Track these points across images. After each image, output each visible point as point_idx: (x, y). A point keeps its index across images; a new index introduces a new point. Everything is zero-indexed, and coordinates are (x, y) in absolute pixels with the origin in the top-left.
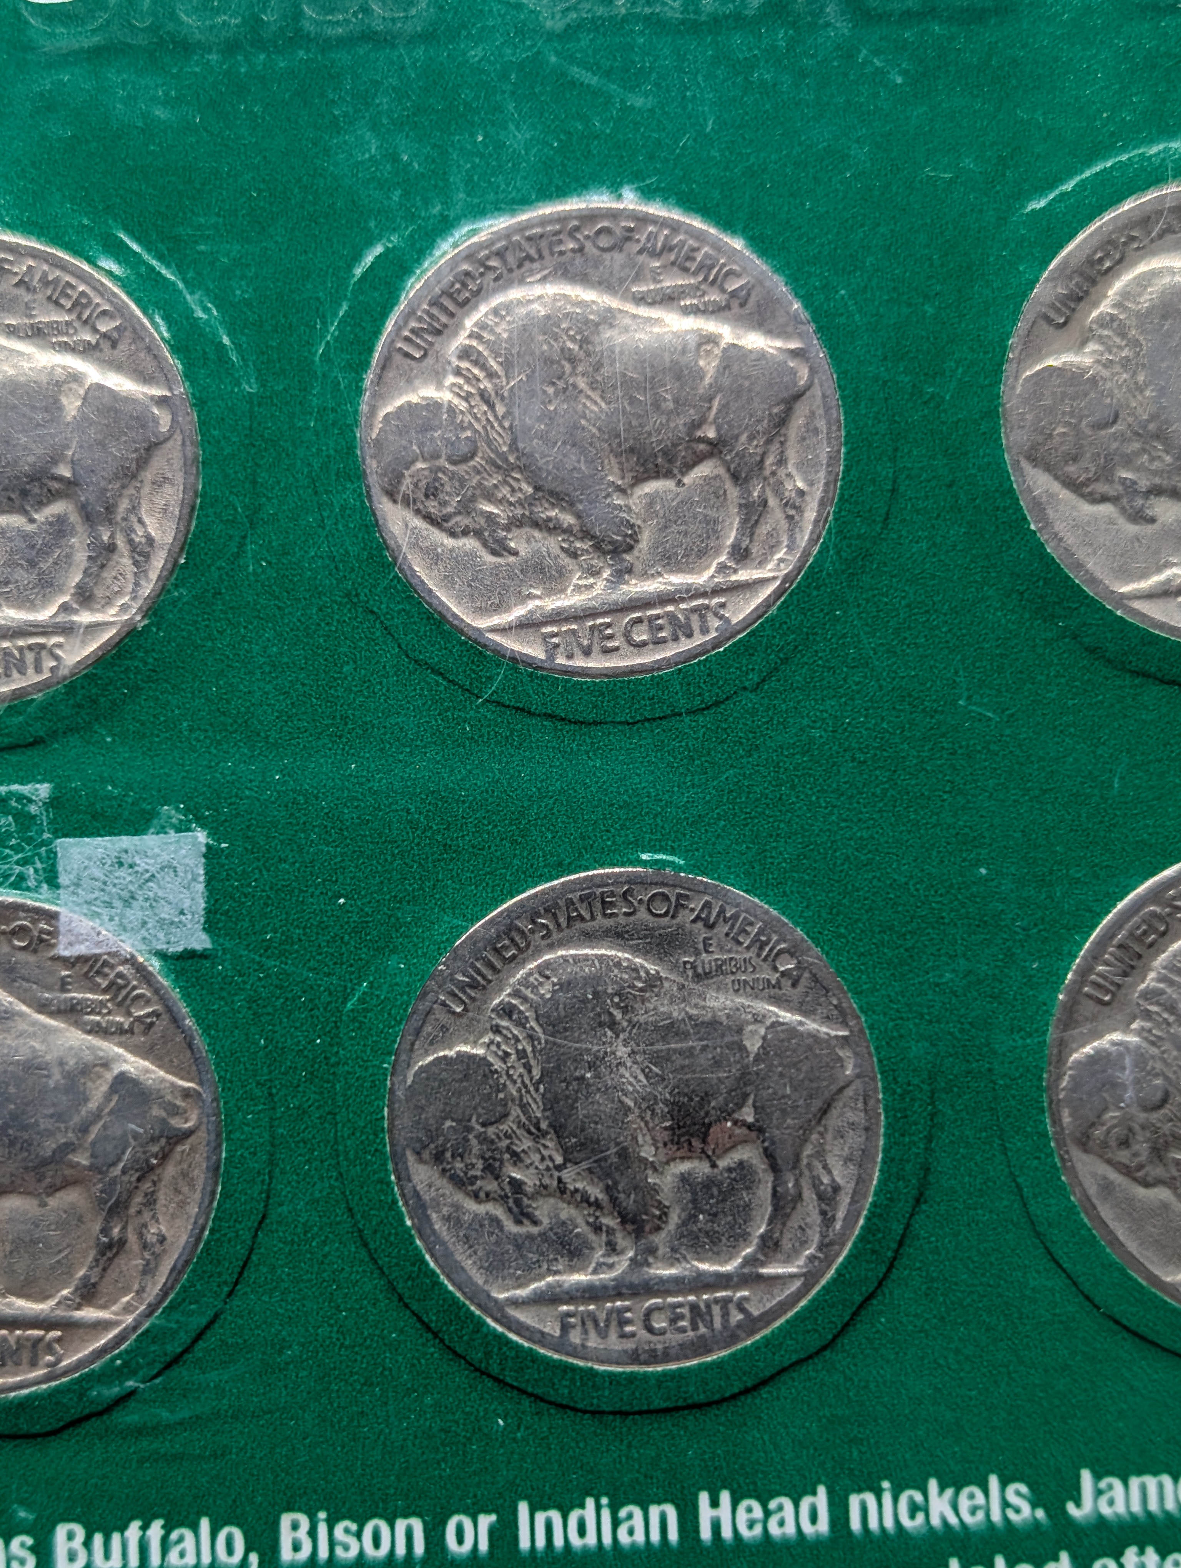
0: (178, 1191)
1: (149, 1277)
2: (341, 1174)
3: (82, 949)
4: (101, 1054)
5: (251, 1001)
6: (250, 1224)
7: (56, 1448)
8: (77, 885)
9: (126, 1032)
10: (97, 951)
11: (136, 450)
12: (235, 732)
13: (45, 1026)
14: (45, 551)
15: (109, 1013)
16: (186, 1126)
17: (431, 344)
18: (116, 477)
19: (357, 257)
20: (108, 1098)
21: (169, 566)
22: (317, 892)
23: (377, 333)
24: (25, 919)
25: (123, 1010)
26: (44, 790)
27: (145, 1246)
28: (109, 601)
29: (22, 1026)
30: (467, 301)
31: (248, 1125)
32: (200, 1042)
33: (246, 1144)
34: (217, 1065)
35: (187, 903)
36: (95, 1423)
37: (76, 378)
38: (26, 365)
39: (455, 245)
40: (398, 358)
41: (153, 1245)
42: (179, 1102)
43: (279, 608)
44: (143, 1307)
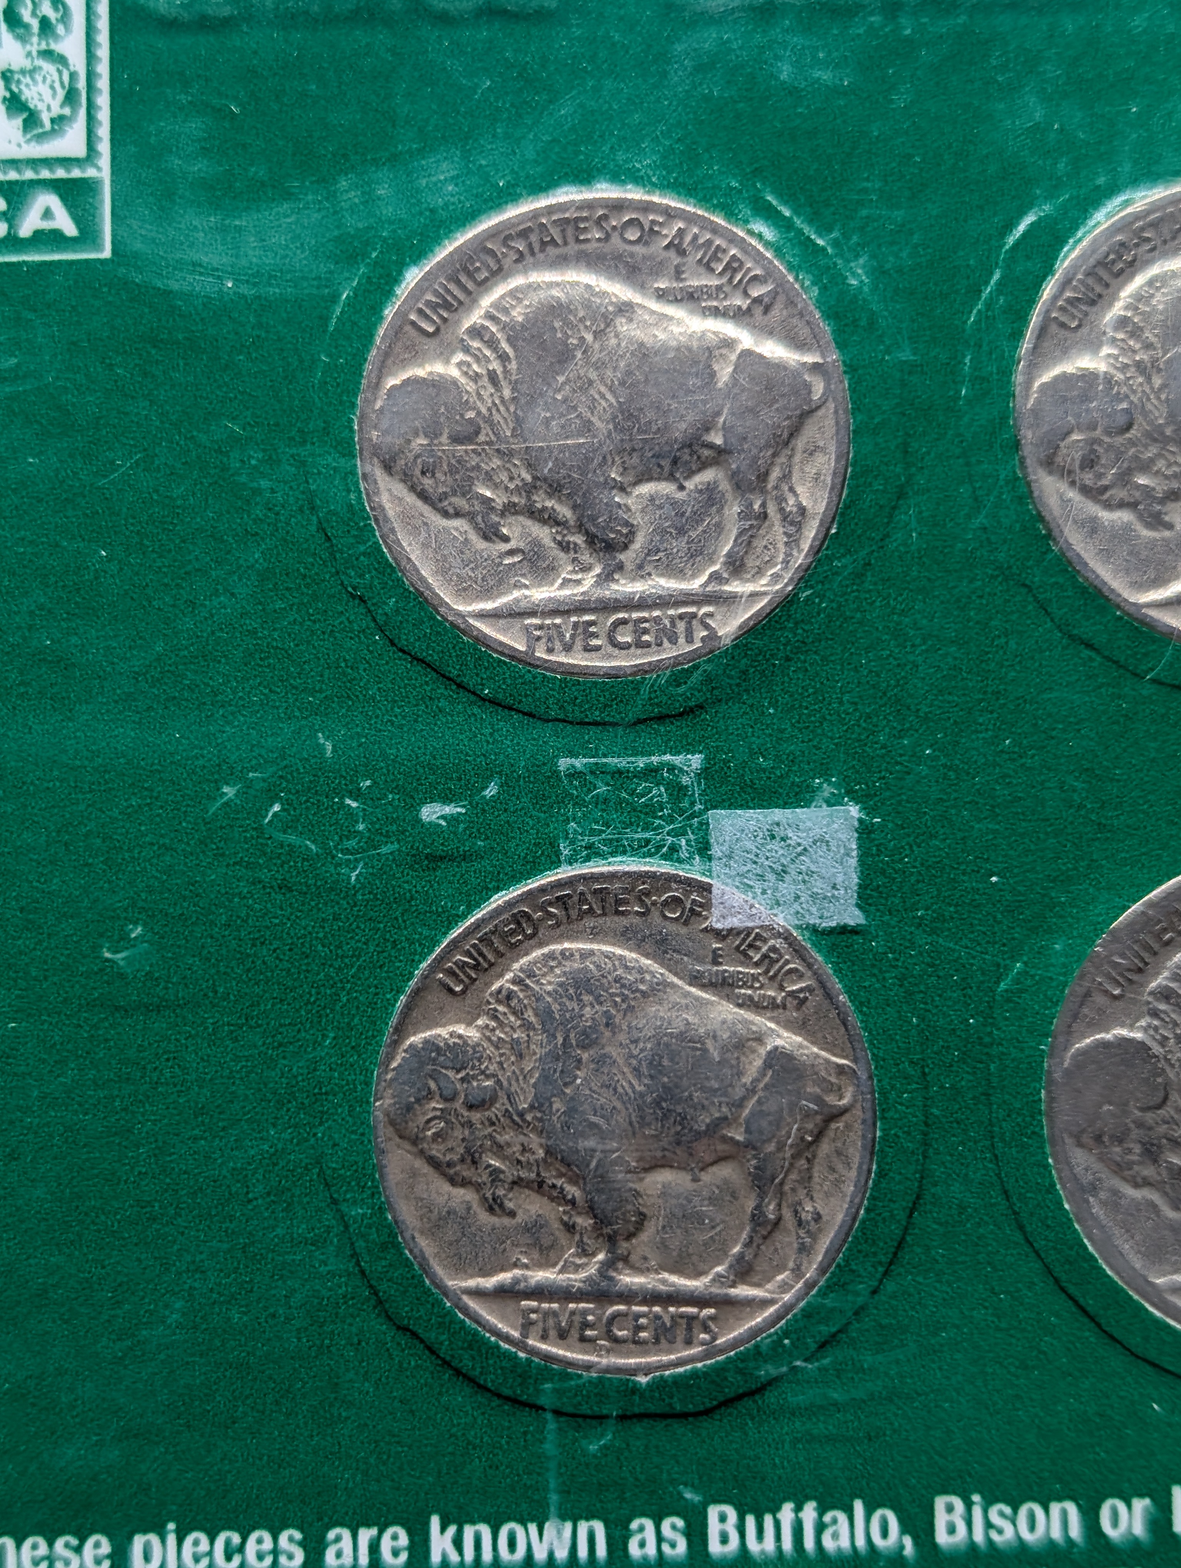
0: (833, 1170)
1: (804, 1256)
2: (996, 1156)
3: (734, 922)
4: (754, 1028)
5: (902, 979)
6: (904, 1204)
7: (707, 1425)
8: (730, 857)
9: (778, 1007)
10: (750, 924)
11: (789, 418)
12: (885, 705)
13: (697, 999)
14: (697, 518)
15: (760, 988)
16: (841, 1103)
17: (1086, 314)
18: (767, 446)
19: (1010, 226)
20: (762, 1073)
21: (821, 536)
22: (969, 870)
23: (1032, 302)
24: (677, 890)
25: (776, 985)
26: (696, 761)
27: (800, 1223)
28: (760, 572)
29: (676, 998)
30: (1122, 271)
31: (901, 1104)
32: (855, 1019)
33: (900, 1123)
34: (871, 1043)
35: (840, 879)
36: (748, 1402)
37: (728, 344)
38: (676, 330)
39: (1109, 216)
40: (1054, 328)
41: (808, 1222)
42: (833, 1079)
43: (929, 579)
44: (799, 1285)
